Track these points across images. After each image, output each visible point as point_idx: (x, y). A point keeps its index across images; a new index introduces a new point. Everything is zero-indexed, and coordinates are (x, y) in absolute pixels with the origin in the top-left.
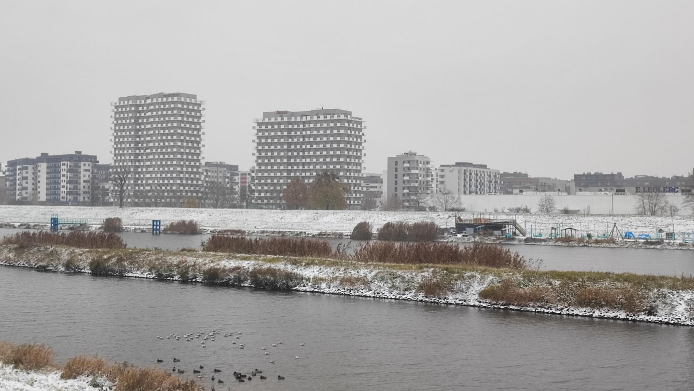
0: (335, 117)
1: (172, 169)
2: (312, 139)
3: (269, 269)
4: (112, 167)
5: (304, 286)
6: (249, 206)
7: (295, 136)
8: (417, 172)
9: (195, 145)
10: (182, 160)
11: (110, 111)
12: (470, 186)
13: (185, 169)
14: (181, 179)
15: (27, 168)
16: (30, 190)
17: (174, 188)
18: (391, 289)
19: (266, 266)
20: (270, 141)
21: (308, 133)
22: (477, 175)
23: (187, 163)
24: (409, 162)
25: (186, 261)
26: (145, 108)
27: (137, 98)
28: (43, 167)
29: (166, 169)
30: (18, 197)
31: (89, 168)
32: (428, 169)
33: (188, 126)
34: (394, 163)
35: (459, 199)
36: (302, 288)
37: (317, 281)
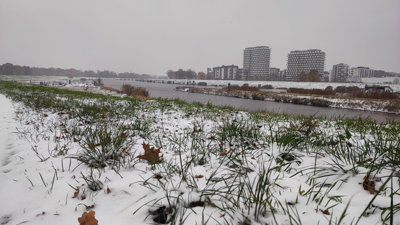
0: (316, 52)
1: (261, 70)
2: (307, 60)
3: (317, 99)
4: (243, 69)
5: (333, 105)
6: (284, 81)
7: (301, 59)
8: (344, 70)
9: (268, 62)
10: (264, 67)
11: (243, 52)
12: (363, 75)
13: (264, 70)
14: (263, 73)
15: (218, 70)
16: (219, 76)
17: (261, 75)
18: (372, 108)
19: (316, 98)
20: (292, 60)
21: (306, 57)
22: (366, 71)
23: (265, 68)
24: (341, 67)
25: (285, 96)
26: (253, 51)
27: (251, 48)
28: (223, 69)
29: (259, 70)
30: (216, 78)
31: (236, 69)
32: (348, 69)
33: (266, 56)
34: (335, 67)
35: (361, 79)
36: (332, 106)
37: (338, 104)
